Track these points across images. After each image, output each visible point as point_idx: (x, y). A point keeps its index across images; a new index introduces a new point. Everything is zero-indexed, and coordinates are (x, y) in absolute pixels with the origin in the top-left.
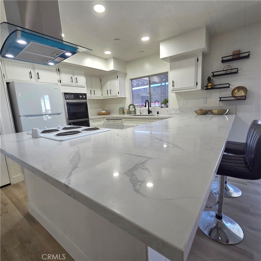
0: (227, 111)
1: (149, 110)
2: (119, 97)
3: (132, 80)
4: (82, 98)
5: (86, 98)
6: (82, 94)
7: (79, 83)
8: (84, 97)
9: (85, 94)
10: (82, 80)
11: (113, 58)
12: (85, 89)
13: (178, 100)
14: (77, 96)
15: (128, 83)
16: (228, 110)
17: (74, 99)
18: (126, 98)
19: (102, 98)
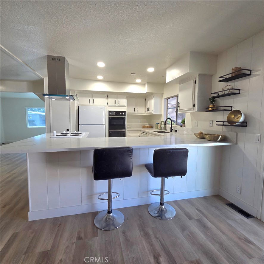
0: (219, 139)
1: (171, 128)
2: (153, 114)
3: (167, 99)
4: (122, 115)
5: (125, 115)
6: (122, 112)
7: (121, 104)
8: (124, 113)
9: (125, 112)
10: (124, 101)
11: (147, 83)
12: (126, 108)
13: (192, 120)
14: (118, 113)
15: (163, 101)
16: (220, 137)
17: (116, 115)
18: (162, 115)
19: (146, 114)
